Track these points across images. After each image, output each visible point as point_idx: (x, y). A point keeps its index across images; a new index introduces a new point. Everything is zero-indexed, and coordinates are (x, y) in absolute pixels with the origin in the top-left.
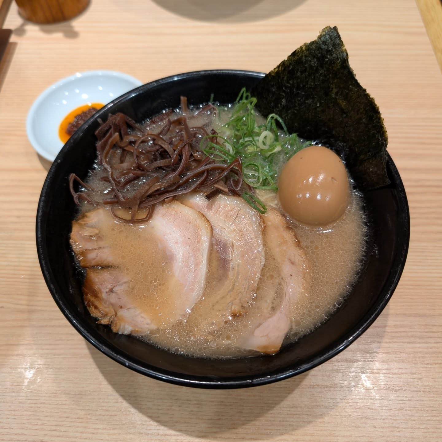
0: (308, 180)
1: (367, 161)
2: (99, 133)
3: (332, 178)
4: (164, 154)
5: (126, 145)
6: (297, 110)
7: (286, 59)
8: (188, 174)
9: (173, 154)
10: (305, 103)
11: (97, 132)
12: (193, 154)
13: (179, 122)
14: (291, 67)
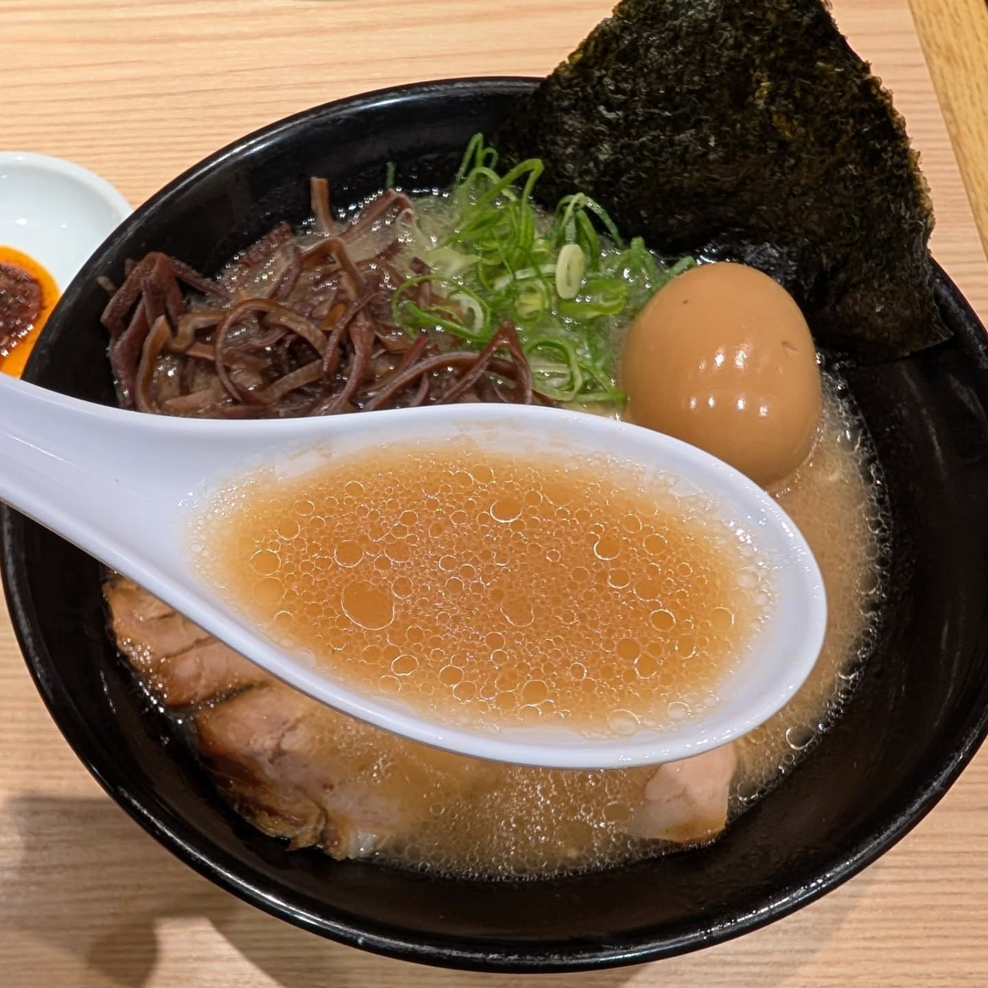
0: (711, 361)
1: (862, 286)
2: (110, 316)
3: (784, 343)
4: (300, 350)
5: (188, 342)
6: (646, 171)
7: (610, 15)
8: (371, 394)
9: (324, 347)
10: (672, 143)
11: (105, 316)
12: (381, 337)
13: (322, 255)
14: (627, 40)
